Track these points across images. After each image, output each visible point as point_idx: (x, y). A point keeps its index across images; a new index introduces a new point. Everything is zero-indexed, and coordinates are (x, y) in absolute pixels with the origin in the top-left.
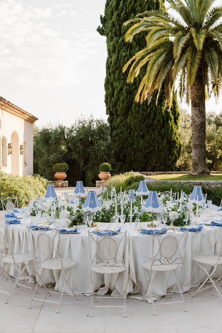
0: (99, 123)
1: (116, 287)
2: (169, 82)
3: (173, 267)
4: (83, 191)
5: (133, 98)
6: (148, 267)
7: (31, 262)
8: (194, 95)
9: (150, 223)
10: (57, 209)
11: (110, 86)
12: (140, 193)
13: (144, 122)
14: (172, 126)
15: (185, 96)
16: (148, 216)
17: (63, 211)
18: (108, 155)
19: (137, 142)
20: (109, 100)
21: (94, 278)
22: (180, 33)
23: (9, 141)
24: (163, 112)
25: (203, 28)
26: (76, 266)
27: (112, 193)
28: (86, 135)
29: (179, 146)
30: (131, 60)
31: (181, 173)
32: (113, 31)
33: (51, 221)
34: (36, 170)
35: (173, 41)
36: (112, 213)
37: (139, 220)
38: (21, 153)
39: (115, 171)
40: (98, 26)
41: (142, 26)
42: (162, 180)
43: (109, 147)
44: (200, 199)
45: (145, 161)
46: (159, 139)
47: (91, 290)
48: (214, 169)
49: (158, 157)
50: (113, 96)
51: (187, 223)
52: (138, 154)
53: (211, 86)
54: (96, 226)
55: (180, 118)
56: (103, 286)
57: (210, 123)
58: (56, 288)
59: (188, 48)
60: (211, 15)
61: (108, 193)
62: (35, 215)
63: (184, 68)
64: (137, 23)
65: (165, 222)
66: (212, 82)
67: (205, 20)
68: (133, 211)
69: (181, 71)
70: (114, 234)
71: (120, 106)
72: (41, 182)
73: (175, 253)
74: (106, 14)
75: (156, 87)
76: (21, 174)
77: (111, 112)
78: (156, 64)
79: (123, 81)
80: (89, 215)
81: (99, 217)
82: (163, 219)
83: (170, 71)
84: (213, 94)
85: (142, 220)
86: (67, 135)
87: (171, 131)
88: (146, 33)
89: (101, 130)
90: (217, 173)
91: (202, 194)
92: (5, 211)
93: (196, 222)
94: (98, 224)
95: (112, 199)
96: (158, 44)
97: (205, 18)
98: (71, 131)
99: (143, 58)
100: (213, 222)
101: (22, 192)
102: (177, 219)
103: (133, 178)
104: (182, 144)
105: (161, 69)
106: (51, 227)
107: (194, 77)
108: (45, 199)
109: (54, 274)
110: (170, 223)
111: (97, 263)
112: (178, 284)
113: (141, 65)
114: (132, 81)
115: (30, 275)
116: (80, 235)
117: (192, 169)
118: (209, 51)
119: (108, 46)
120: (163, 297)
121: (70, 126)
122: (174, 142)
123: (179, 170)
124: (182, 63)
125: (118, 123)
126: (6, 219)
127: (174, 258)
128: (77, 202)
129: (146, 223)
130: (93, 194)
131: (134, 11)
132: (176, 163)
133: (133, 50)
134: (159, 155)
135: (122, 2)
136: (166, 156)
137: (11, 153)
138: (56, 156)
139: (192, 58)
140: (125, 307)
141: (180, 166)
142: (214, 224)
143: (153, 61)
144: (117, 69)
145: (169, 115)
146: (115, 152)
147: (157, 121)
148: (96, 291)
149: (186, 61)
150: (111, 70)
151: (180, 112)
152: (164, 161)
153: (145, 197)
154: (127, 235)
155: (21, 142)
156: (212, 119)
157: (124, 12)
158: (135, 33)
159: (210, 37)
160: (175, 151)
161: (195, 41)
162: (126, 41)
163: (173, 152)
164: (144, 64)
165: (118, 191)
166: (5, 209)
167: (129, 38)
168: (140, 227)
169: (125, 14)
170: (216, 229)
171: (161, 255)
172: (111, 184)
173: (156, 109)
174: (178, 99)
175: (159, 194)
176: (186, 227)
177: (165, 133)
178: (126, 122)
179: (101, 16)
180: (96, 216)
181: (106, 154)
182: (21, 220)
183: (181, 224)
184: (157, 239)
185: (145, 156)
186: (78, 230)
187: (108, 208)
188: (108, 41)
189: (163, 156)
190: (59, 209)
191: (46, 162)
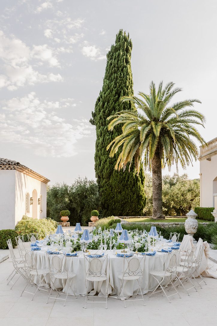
0: (91, 183)
1: (101, 290)
2: (137, 157)
3: (137, 277)
4: (80, 230)
5: (114, 167)
6: (121, 277)
7: (48, 274)
8: (155, 165)
9: (123, 250)
10: (64, 241)
11: (98, 159)
12: (117, 231)
13: (121, 183)
14: (140, 186)
15: (148, 166)
16: (122, 246)
17: (68, 242)
18: (97, 205)
19: (116, 196)
20: (97, 168)
21: (87, 284)
22: (145, 125)
23: (31, 196)
24: (134, 176)
25: (160, 121)
26: (76, 277)
27: (99, 231)
28: (82, 191)
29: (144, 199)
30: (112, 142)
31: (146, 217)
32: (100, 123)
33: (61, 249)
34: (48, 215)
35: (140, 130)
36: (99, 244)
37: (116, 248)
38: (39, 204)
39: (101, 216)
40: (90, 119)
41: (119, 120)
42: (133, 222)
43: (97, 200)
44: (155, 235)
45: (122, 209)
46: (131, 194)
47: (85, 292)
48: (169, 214)
49: (130, 206)
50: (100, 165)
51: (146, 250)
52: (117, 204)
53: (165, 159)
54: (89, 252)
55: (145, 180)
56: (93, 290)
57: (165, 184)
58: (63, 291)
59: (149, 134)
60: (165, 113)
61: (96, 231)
62: (50, 245)
63: (147, 147)
64: (116, 118)
65: (132, 249)
66: (166, 157)
67: (161, 116)
68: (112, 242)
69: (145, 150)
70: (100, 256)
71: (105, 172)
72: (52, 223)
73: (138, 269)
74: (96, 111)
75: (129, 160)
76: (38, 217)
77: (99, 176)
78: (129, 145)
79: (107, 155)
80: (84, 245)
81: (90, 246)
82: (131, 247)
83: (138, 149)
84: (167, 165)
85: (118, 248)
86: (70, 191)
87: (139, 189)
88: (122, 124)
89: (92, 188)
90: (170, 217)
91: (156, 231)
92: (30, 242)
93: (152, 249)
94: (90, 250)
95: (99, 235)
96: (130, 132)
97: (161, 115)
98: (72, 189)
99: (120, 141)
100: (163, 250)
101: (40, 230)
102: (140, 248)
103: (113, 221)
104: (146, 197)
105: (132, 148)
106: (60, 252)
107: (153, 154)
108: (56, 234)
109: (62, 282)
110: (136, 250)
111: (90, 275)
112: (140, 289)
113: (119, 145)
114: (113, 156)
115: (47, 283)
116: (79, 257)
117: (153, 215)
118: (164, 136)
119: (97, 132)
120: (131, 297)
121: (71, 185)
122: (141, 196)
123: (145, 215)
124: (146, 144)
125: (103, 184)
126: (32, 247)
127: (137, 272)
128: (76, 237)
129: (121, 250)
130: (86, 231)
131: (114, 109)
132: (143, 210)
133: (114, 135)
134: (131, 205)
135: (106, 103)
136: (136, 205)
137: (32, 204)
138: (62, 205)
139: (152, 141)
140: (106, 302)
141: (146, 212)
142: (163, 251)
143: (127, 143)
144: (103, 147)
145: (138, 178)
146: (102, 203)
147: (130, 182)
148: (89, 293)
149: (149, 143)
150: (99, 148)
151: (145, 176)
152: (135, 209)
153: (120, 234)
154: (108, 257)
155: (39, 196)
156: (167, 181)
157: (107, 110)
158: (114, 125)
159: (164, 128)
160: (142, 202)
161: (154, 130)
162: (109, 130)
163: (141, 203)
164: (120, 144)
165: (103, 230)
166: (30, 241)
167: (111, 127)
168: (116, 253)
169: (109, 111)
170: (165, 254)
171: (129, 270)
172: (98, 224)
173: (129, 174)
174: (144, 168)
175: (130, 231)
176: (145, 253)
177: (135, 190)
178: (109, 183)
179: (92, 112)
180: (89, 246)
181: (95, 204)
182: (41, 248)
183: (142, 251)
184: (127, 260)
185: (122, 206)
186: (77, 254)
187: (96, 240)
188: (97, 129)
189: (134, 206)
190: (65, 241)
191: (55, 209)
